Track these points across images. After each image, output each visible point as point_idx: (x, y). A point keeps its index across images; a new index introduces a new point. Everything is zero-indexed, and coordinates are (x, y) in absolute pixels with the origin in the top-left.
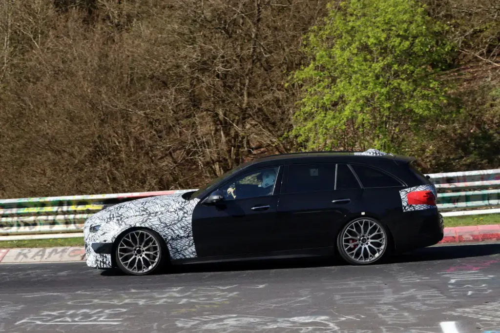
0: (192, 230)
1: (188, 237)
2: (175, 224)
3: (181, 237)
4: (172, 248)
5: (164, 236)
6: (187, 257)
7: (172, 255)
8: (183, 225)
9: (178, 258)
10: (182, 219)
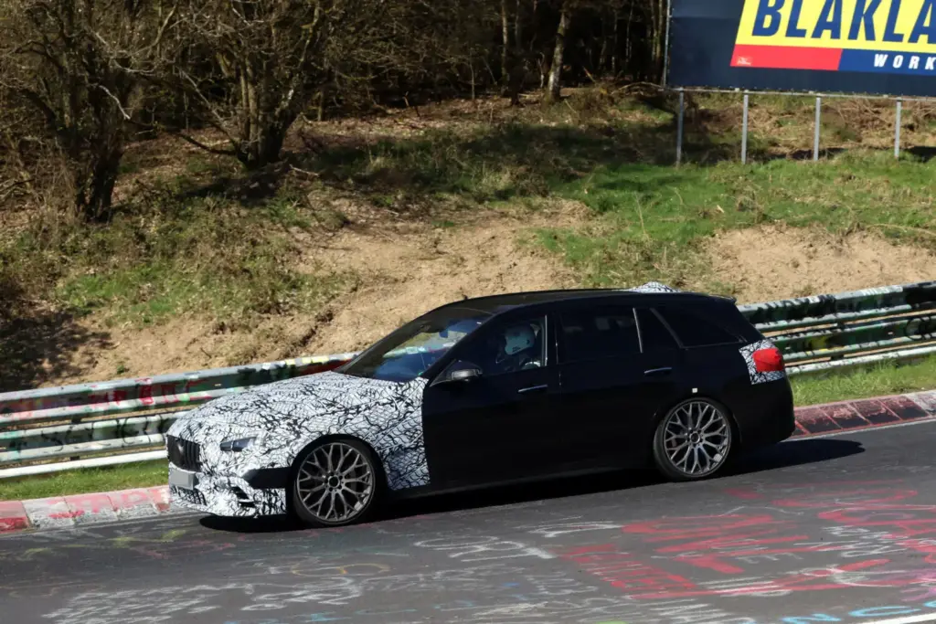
0: (424, 435)
1: (417, 447)
2: (394, 425)
3: (406, 449)
4: (391, 470)
5: (379, 448)
6: (414, 484)
7: (391, 483)
8: (408, 426)
9: (400, 487)
10: (404, 417)
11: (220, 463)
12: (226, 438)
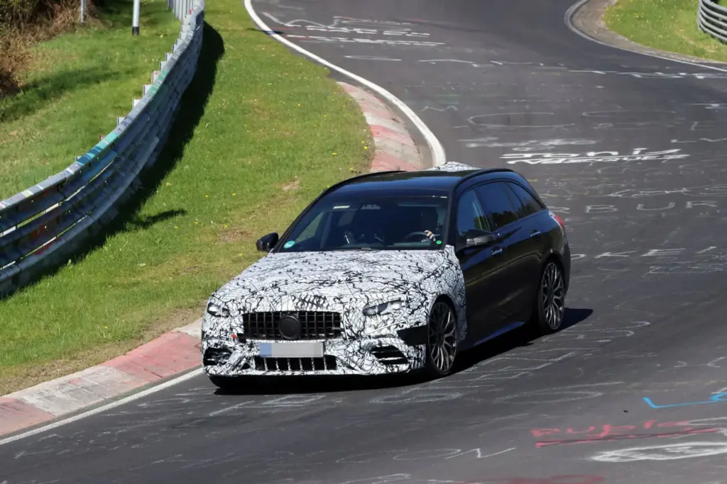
1: (464, 305)
2: (456, 287)
3: (461, 307)
5: (456, 307)
8: (460, 287)
10: (458, 279)
11: (366, 326)
12: (368, 304)
